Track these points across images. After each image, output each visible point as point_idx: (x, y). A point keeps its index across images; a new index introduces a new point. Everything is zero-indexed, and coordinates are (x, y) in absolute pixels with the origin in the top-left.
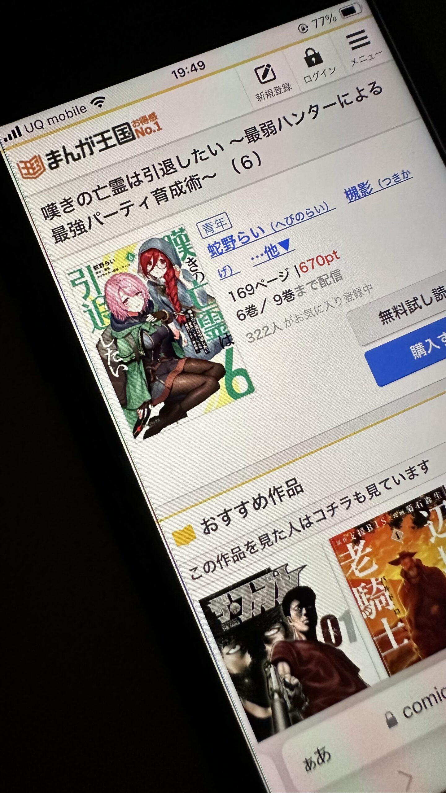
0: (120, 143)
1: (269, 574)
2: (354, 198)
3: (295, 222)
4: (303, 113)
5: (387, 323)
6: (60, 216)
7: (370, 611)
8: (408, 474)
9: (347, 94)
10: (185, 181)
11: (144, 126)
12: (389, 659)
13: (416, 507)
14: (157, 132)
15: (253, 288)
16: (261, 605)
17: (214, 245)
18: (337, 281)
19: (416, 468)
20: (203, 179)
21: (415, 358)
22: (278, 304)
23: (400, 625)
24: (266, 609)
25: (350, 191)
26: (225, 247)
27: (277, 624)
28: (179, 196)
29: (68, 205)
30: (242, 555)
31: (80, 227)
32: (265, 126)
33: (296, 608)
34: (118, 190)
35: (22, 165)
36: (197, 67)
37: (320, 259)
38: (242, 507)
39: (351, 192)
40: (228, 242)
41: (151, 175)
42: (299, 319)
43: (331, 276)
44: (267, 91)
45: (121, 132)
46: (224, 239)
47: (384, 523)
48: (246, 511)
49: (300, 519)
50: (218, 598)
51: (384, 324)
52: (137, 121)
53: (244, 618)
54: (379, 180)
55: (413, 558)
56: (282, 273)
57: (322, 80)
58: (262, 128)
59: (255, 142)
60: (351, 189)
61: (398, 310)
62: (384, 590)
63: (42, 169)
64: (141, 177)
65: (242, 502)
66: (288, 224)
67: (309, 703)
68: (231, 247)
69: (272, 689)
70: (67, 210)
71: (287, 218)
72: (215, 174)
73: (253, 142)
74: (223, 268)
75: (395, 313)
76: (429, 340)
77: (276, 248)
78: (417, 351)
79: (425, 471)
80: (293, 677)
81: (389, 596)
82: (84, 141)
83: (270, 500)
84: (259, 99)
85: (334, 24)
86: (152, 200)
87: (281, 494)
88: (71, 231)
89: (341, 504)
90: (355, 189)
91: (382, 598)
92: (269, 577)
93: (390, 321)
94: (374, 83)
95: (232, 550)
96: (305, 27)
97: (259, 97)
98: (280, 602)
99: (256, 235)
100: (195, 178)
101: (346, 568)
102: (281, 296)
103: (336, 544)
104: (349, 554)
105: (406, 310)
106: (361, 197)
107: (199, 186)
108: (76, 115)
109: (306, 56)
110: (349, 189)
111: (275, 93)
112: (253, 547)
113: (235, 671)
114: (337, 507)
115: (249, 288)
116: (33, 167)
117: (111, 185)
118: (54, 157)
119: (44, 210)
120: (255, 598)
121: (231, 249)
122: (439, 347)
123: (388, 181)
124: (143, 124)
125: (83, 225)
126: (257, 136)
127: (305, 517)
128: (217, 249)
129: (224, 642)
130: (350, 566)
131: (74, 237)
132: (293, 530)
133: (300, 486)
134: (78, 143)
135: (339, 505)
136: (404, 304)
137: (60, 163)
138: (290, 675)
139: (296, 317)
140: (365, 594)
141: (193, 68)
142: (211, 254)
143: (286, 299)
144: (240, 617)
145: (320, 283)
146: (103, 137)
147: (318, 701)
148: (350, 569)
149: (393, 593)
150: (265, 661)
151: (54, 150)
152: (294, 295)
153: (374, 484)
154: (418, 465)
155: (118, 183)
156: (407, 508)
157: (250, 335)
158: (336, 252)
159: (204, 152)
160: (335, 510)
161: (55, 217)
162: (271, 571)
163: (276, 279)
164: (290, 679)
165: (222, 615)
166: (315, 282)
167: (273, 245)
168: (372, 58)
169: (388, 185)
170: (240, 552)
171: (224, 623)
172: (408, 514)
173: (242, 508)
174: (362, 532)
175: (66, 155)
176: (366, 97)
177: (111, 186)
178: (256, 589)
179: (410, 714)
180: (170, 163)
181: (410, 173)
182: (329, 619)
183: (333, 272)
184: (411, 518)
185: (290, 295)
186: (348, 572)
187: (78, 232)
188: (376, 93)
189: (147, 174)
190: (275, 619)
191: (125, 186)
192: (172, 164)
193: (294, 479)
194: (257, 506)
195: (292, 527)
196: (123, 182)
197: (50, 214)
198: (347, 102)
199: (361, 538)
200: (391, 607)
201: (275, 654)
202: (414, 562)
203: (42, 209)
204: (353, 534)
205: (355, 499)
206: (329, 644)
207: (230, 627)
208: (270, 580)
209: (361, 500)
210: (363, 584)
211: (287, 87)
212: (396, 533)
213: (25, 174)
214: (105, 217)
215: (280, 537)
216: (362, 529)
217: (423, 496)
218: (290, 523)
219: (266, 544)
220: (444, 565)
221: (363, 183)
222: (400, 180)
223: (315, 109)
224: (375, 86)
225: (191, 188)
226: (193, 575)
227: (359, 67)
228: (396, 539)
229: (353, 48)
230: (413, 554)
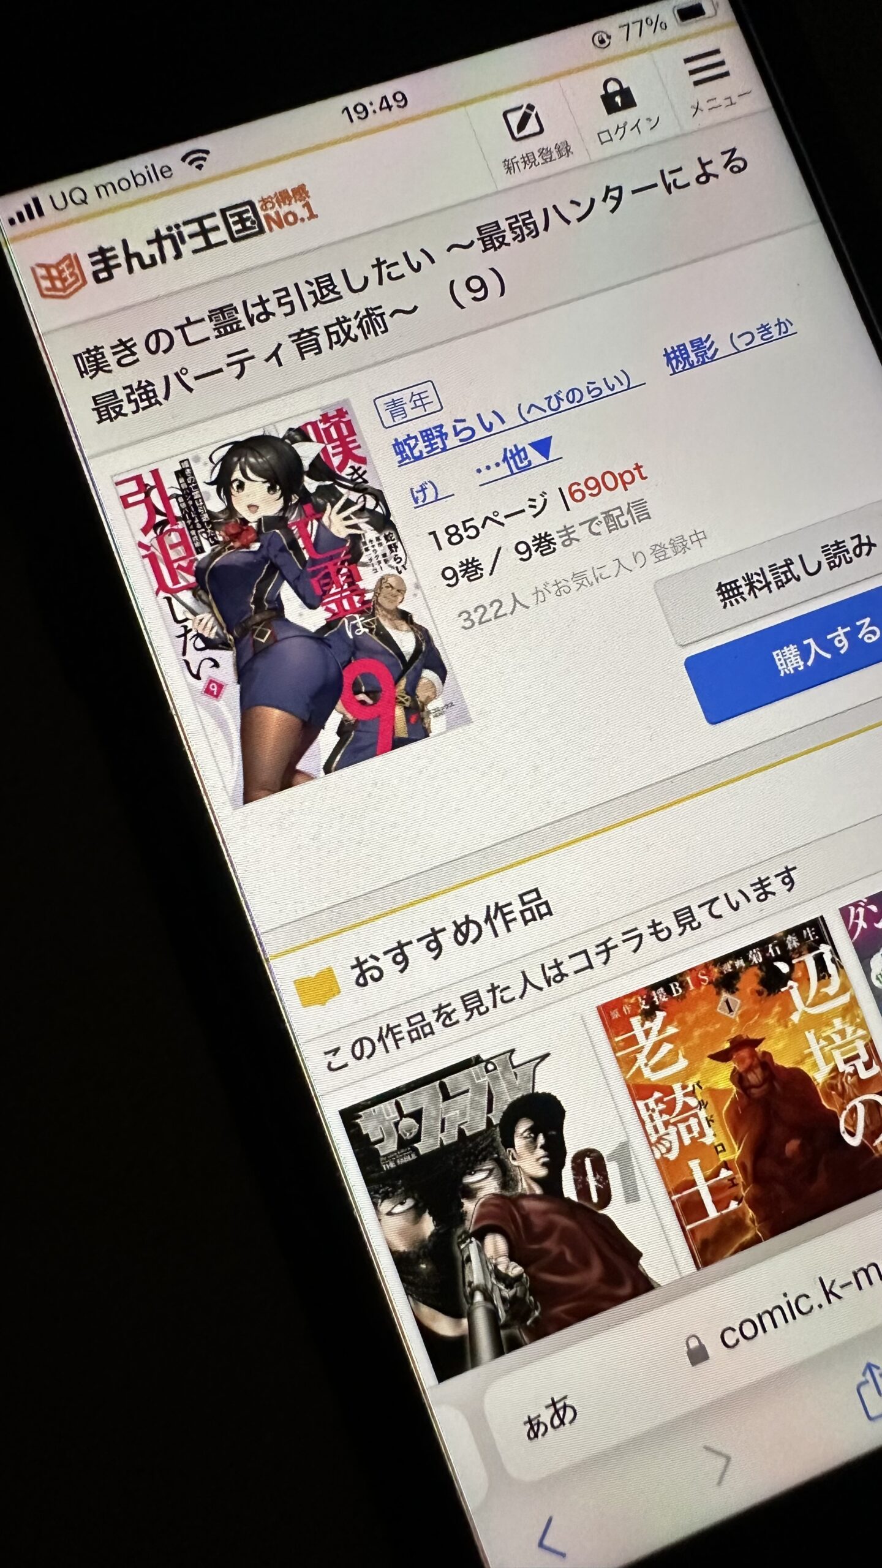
0: (235, 240)
1: (476, 1067)
2: (681, 366)
3: (565, 405)
4: (593, 201)
5: (732, 605)
7: (668, 1145)
8: (755, 890)
9: (680, 169)
10: (356, 318)
12: (698, 1237)
13: (768, 955)
14: (306, 220)
16: (460, 1125)
17: (405, 441)
18: (640, 521)
19: (772, 880)
20: (392, 315)
21: (782, 674)
22: (522, 559)
23: (725, 1173)
24: (468, 1133)
26: (426, 447)
27: (488, 1162)
28: (342, 345)
29: (127, 352)
30: (427, 1029)
31: (147, 396)
32: (517, 221)
33: (526, 1134)
34: (224, 328)
35: (42, 272)
36: (391, 102)
37: (608, 478)
38: (432, 938)
39: (675, 354)
40: (433, 438)
41: (291, 303)
42: (561, 589)
43: (629, 512)
44: (525, 155)
45: (236, 218)
46: (426, 431)
47: (704, 981)
48: (439, 946)
49: (543, 966)
50: (376, 1107)
51: (725, 606)
52: (270, 200)
53: (424, 1147)
54: (732, 335)
55: (757, 1049)
56: (534, 500)
57: (632, 140)
58: (510, 225)
59: (496, 250)
60: (676, 349)
61: (754, 582)
62: (696, 1107)
63: (81, 282)
64: (271, 307)
65: (432, 929)
66: (552, 410)
67: (540, 1313)
68: (438, 447)
69: (470, 1283)
70: (124, 361)
71: (550, 397)
72: (415, 308)
73: (493, 249)
74: (421, 486)
75: (748, 587)
76: (811, 641)
77: (525, 454)
78: (785, 660)
79: (789, 886)
80: (513, 1264)
81: (707, 1118)
82: (164, 232)
83: (487, 929)
84: (509, 168)
85: (661, 36)
86: (289, 352)
87: (508, 917)
88: (130, 401)
89: (624, 941)
90: (685, 349)
91: (693, 1122)
92: (476, 1073)
93: (737, 602)
94: (734, 151)
95: (408, 1019)
96: (605, 37)
99: (488, 426)
100: (377, 312)
101: (626, 1063)
102: (530, 543)
103: (610, 1017)
104: (634, 1036)
105: (770, 583)
106: (696, 364)
107: (383, 329)
108: (152, 181)
109: (603, 93)
110: (672, 348)
111: (539, 160)
112: (449, 1016)
113: (402, 1247)
114: (616, 946)
116: (63, 276)
117: (213, 318)
118: (105, 260)
119: (79, 358)
120: (447, 1111)
121: (439, 450)
122: (828, 656)
123: (748, 338)
124: (280, 206)
125: (153, 391)
126: (501, 239)
127: (553, 964)
128: (411, 450)
129: (383, 1192)
130: (636, 1059)
131: (134, 412)
132: (528, 984)
133: (546, 903)
134: (153, 236)
135: (620, 943)
136: (766, 570)
137: (115, 271)
138: (507, 1259)
139: (557, 584)
140: (661, 1112)
141: (385, 105)
142: (399, 458)
143: (540, 549)
144: (416, 1145)
145: (607, 523)
146: (201, 225)
147: (559, 1310)
148: (634, 1064)
150: (460, 1231)
151: (106, 246)
152: (555, 544)
153: (689, 907)
154: (777, 876)
155: (227, 316)
156: (750, 956)
157: (465, 616)
158: (641, 467)
159: (396, 264)
160: (611, 951)
161: (100, 372)
162: (482, 1061)
163: (523, 511)
164: (508, 1267)
165: (381, 1141)
166: (596, 521)
167: (520, 448)
168: (732, 104)
169: (747, 345)
170: (424, 1023)
171: (384, 1156)
172: (751, 966)
173: (433, 942)
174: (660, 995)
175: (129, 257)
176: (716, 176)
177: (211, 320)
178: (451, 1094)
179: (735, 1342)
180: (329, 283)
181: (791, 324)
182: (589, 1157)
183: (633, 503)
184: (756, 974)
185: (547, 543)
186: (630, 1070)
187: (141, 405)
188: (735, 169)
189: (283, 301)
190: (484, 1153)
191: (240, 321)
192: (332, 284)
193: (536, 890)
194: (461, 938)
195: (526, 980)
196: (237, 312)
197: (90, 367)
198: (678, 183)
199: (658, 1008)
200: (709, 1140)
201: (480, 1218)
202: (758, 1059)
203: (75, 357)
204: (643, 999)
205: (651, 934)
206: (587, 1204)
207: (396, 1163)
208: (478, 1078)
209: (663, 935)
210: (657, 1095)
211: (564, 149)
212: (727, 1002)
213: (48, 289)
214: (197, 378)
215: (502, 997)
216: (662, 989)
217: (782, 934)
218: (523, 973)
219: (475, 1011)
220: (815, 1065)
221: (700, 339)
222: (772, 337)
223: (616, 194)
224: (734, 157)
225: (366, 332)
226: (330, 1063)
227: (706, 118)
228: (726, 1013)
229: (696, 83)
230: (758, 1042)
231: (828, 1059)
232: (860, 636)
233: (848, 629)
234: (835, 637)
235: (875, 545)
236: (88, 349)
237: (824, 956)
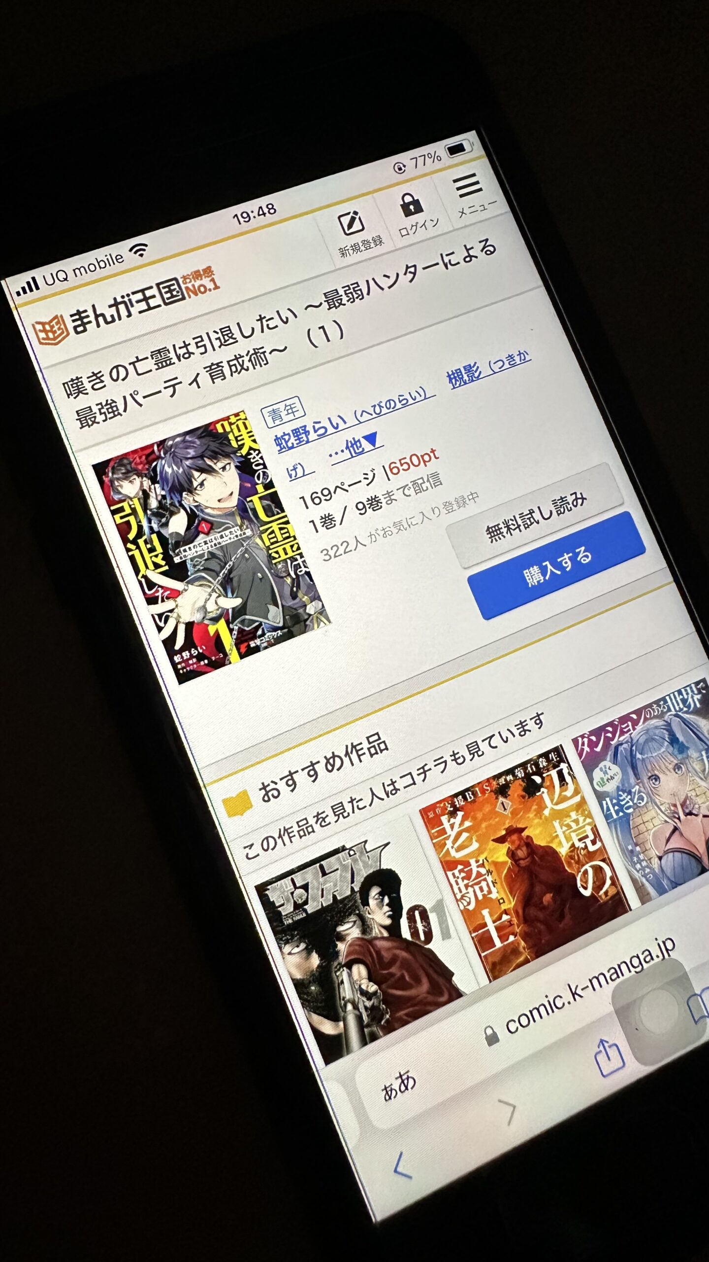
0: (166, 304)
1: (343, 853)
2: (458, 383)
3: (384, 410)
4: (398, 275)
5: (496, 541)
6: (87, 394)
7: (468, 900)
8: (518, 729)
9: (453, 253)
10: (247, 355)
11: (197, 283)
12: (490, 960)
13: (528, 771)
14: (212, 290)
15: (330, 493)
16: (334, 893)
17: (282, 436)
18: (435, 486)
19: (529, 722)
20: (270, 353)
22: (360, 514)
23: (505, 917)
24: (339, 898)
25: (453, 374)
26: (296, 440)
27: (352, 916)
28: (239, 373)
29: (98, 381)
30: (310, 829)
31: (112, 409)
32: (350, 289)
33: (376, 897)
34: (161, 363)
35: (39, 327)
36: (266, 210)
37: (415, 459)
38: (311, 768)
39: (454, 376)
40: (301, 434)
41: (204, 346)
42: (387, 533)
43: (428, 481)
44: (353, 245)
45: (167, 290)
46: (295, 430)
47: (488, 790)
48: (316, 773)
49: (383, 784)
50: (279, 883)
51: (492, 542)
52: (188, 276)
53: (311, 908)
54: (490, 362)
55: (523, 834)
56: (367, 474)
57: (421, 234)
58: (345, 291)
59: (336, 308)
60: (454, 372)
61: (510, 525)
62: (485, 875)
63: (65, 334)
64: (192, 348)
65: (311, 762)
66: (376, 414)
67: (390, 1016)
68: (304, 440)
69: (344, 998)
70: (96, 387)
71: (374, 406)
72: (286, 348)
73: (334, 308)
74: (294, 467)
75: (506, 529)
76: (547, 563)
77: (360, 443)
78: (532, 576)
79: (539, 726)
80: (371, 984)
81: (492, 881)
82: (119, 300)
83: (346, 760)
84: (343, 254)
85: (438, 165)
86: (205, 378)
87: (360, 753)
88: (101, 414)
89: (435, 766)
90: (461, 372)
91: (484, 884)
92: (343, 857)
93: (500, 539)
94: (487, 240)
95: (298, 823)
96: (401, 166)
97: (343, 252)
98: (357, 889)
99: (336, 426)
100: (261, 351)
101: (439, 847)
102: (366, 503)
103: (428, 816)
104: (444, 829)
105: (520, 525)
106: (467, 382)
107: (265, 362)
108: (110, 265)
109: (402, 203)
110: (452, 371)
111: (363, 248)
112: (324, 819)
113: (299, 976)
114: (430, 769)
115: (326, 492)
116: (54, 329)
117: (154, 356)
118: (81, 319)
119: (66, 385)
120: (325, 882)
121: (304, 442)
122: (559, 573)
123: (500, 363)
124: (195, 281)
125: (116, 406)
126: (339, 301)
127: (390, 782)
128: (286, 442)
129: (285, 939)
130: (445, 844)
131: (104, 421)
132: (374, 797)
133: (384, 742)
134: (112, 302)
135: (433, 768)
136: (517, 517)
137: (87, 326)
138: (367, 981)
139: (384, 530)
140: (463, 879)
141: (261, 212)
142: (279, 448)
143: (372, 507)
144: (306, 907)
145: (414, 489)
146: (144, 294)
147: (401, 1014)
148: (444, 847)
149: (497, 878)
150: (336, 963)
151: (81, 310)
152: (381, 503)
153: (476, 742)
154: (531, 719)
155: (163, 355)
156: (516, 772)
157: (325, 552)
158: (435, 450)
159: (272, 318)
160: (427, 773)
161: (80, 394)
162: (347, 849)
163: (360, 482)
164: (368, 986)
165: (283, 905)
166: (407, 487)
167: (356, 440)
168: (484, 210)
169: (500, 368)
170: (308, 825)
171: (286, 915)
172: (517, 779)
173: (312, 771)
174: (460, 802)
175: (97, 316)
176: (476, 257)
177: (153, 358)
178: (327, 872)
179: (515, 1029)
180: (229, 332)
181: (527, 354)
182: (418, 910)
183: (430, 475)
184: (521, 785)
185: (376, 503)
186: (442, 851)
187: (109, 416)
188: (488, 252)
189: (199, 344)
190: (350, 910)
191: (172, 359)
192: (231, 332)
193: (378, 734)
194: (330, 768)
195: (373, 794)
196: (169, 353)
197: (73, 391)
198: (453, 263)
199: (459, 809)
200: (494, 895)
201: (349, 954)
202: (524, 841)
203: (64, 384)
204: (449, 804)
205: (452, 760)
206: (417, 942)
207: (293, 920)
208: (344, 861)
209: (460, 761)
210: (460, 867)
211: (378, 241)
212: (502, 803)
213: (43, 339)
214: (144, 397)
215: (358, 806)
216: (460, 797)
217: (536, 757)
218: (371, 789)
219: (341, 816)
220: (560, 843)
221: (470, 365)
222: (516, 363)
223: (412, 270)
224: (488, 244)
225: (254, 364)
226: (247, 854)
227: (468, 219)
228: (502, 811)
229: (461, 196)
230: (523, 830)
231: (568, 839)
232: (579, 559)
233: (571, 554)
234: (563, 560)
235: (586, 499)
236: (72, 379)
237: (564, 771)
